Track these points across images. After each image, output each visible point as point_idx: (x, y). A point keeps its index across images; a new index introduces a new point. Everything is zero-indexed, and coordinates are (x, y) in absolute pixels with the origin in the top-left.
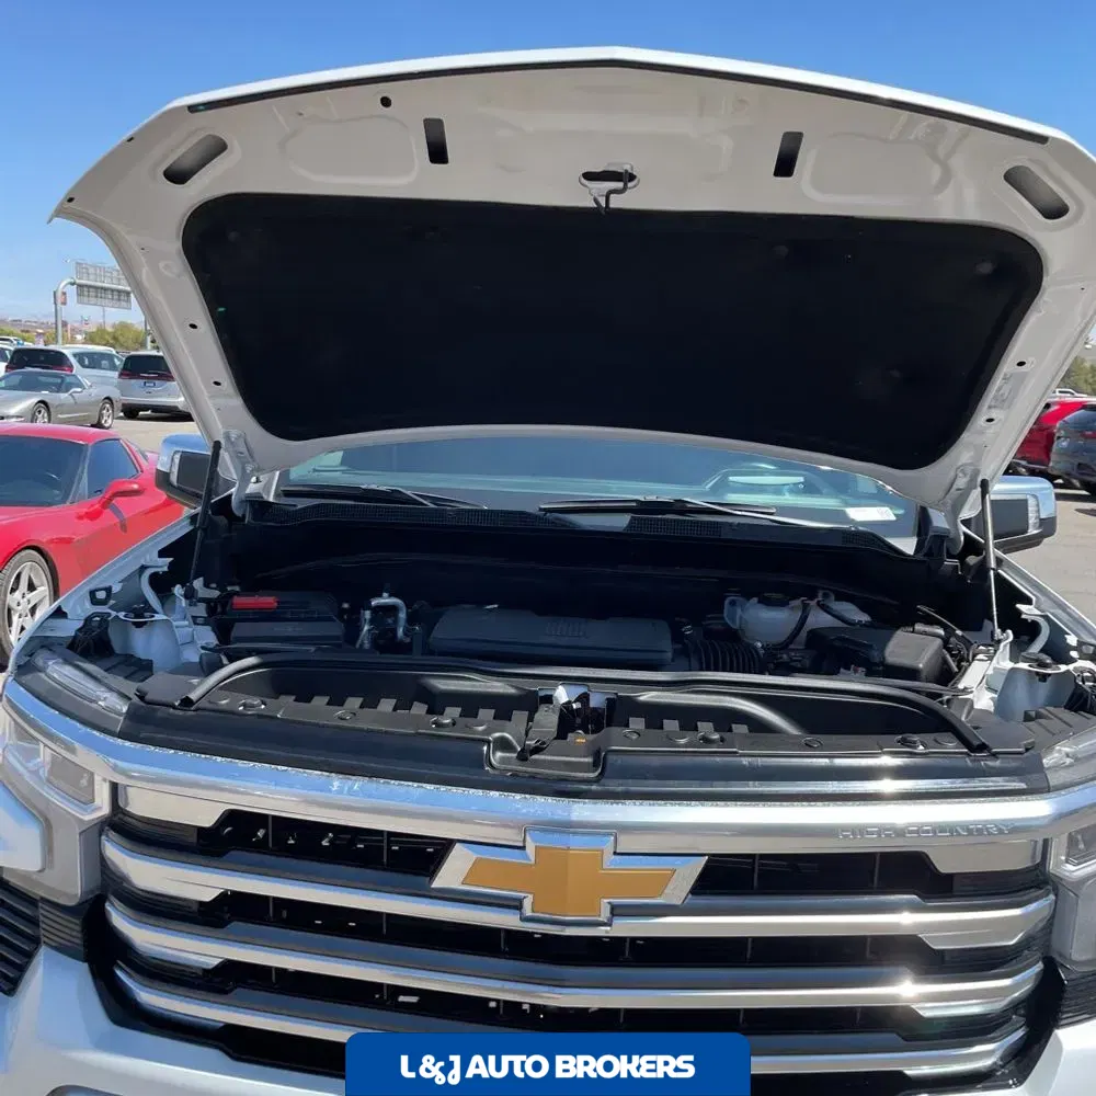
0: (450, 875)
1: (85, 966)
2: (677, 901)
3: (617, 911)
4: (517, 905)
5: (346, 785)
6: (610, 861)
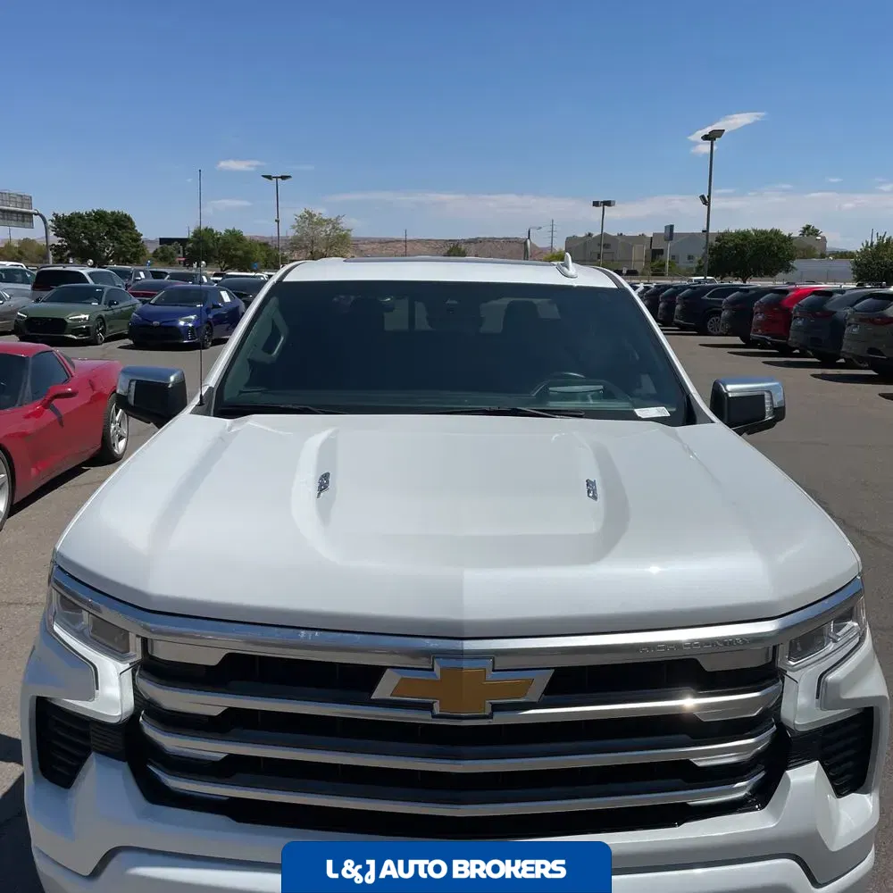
0: (383, 690)
2: (535, 700)
3: (496, 708)
4: (429, 707)
5: (310, 633)
6: (490, 675)
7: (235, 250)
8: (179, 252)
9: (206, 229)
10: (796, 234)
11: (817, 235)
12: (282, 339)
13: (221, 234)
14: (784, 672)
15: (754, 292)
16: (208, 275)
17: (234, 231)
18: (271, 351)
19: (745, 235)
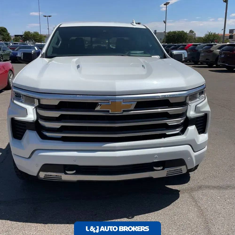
0: (98, 108)
1: (36, 132)
2: (132, 109)
3: (124, 111)
4: (108, 111)
5: (80, 96)
6: (123, 103)
7: (37, 37)
8: (20, 39)
9: (28, 32)
10: (188, 32)
11: (193, 33)
12: (60, 42)
13: (32, 33)
14: (188, 104)
15: (177, 46)
16: (29, 44)
17: (36, 32)
18: (58, 45)
19: (175, 32)
